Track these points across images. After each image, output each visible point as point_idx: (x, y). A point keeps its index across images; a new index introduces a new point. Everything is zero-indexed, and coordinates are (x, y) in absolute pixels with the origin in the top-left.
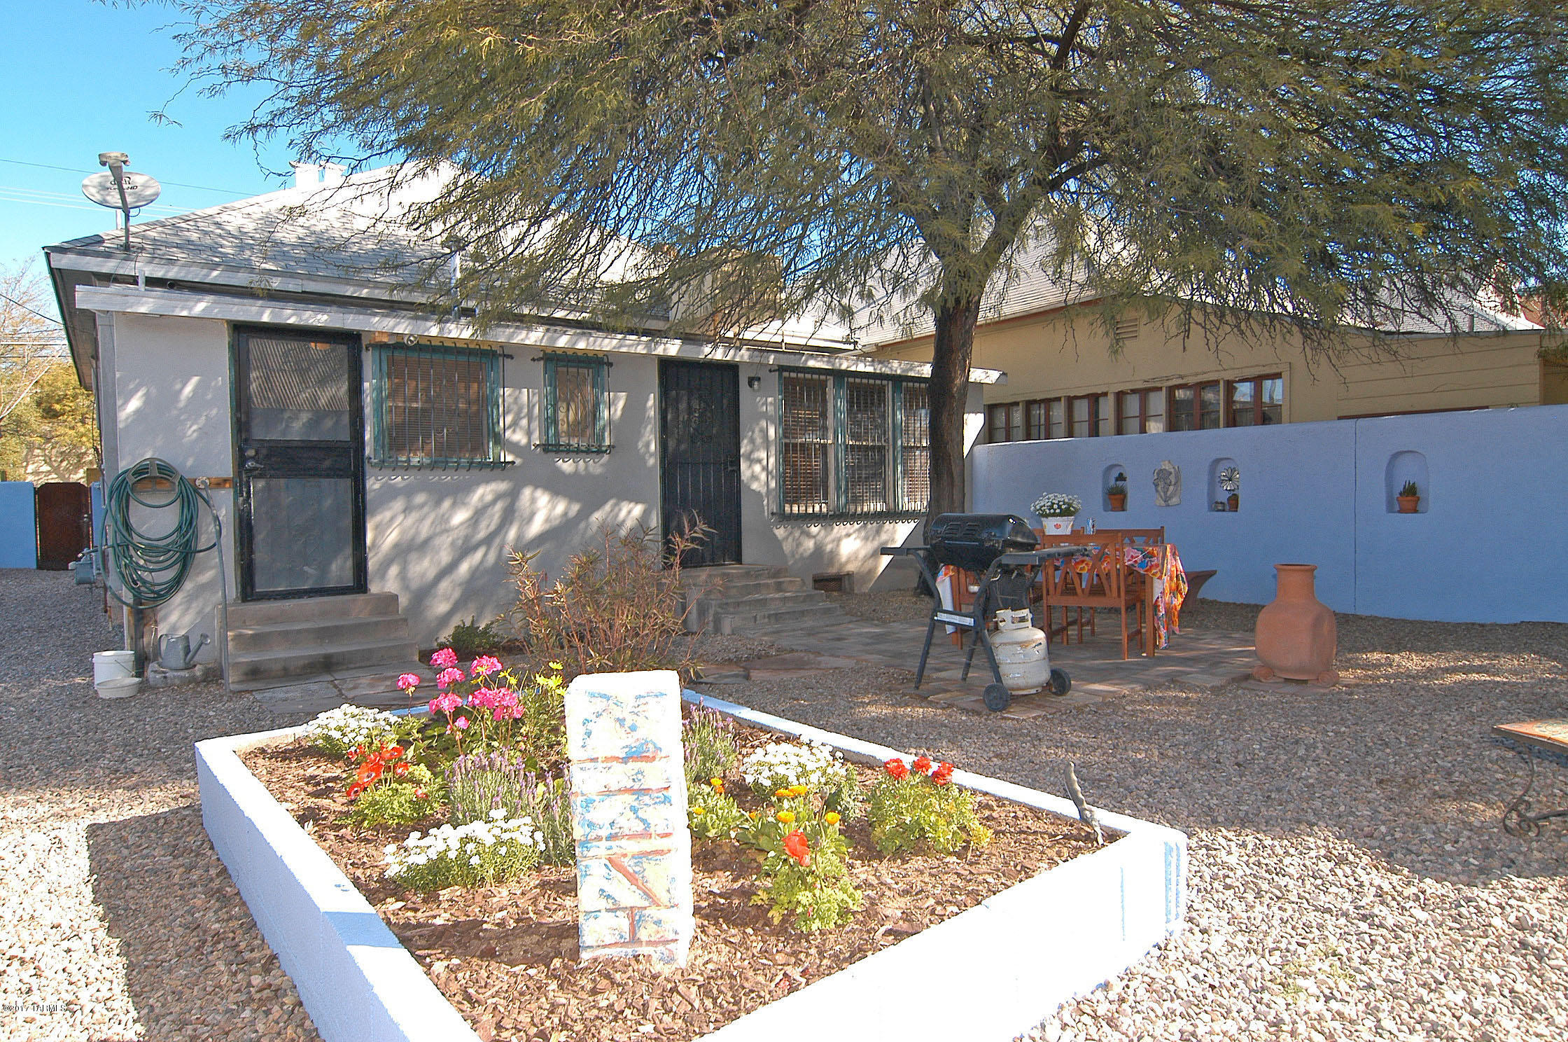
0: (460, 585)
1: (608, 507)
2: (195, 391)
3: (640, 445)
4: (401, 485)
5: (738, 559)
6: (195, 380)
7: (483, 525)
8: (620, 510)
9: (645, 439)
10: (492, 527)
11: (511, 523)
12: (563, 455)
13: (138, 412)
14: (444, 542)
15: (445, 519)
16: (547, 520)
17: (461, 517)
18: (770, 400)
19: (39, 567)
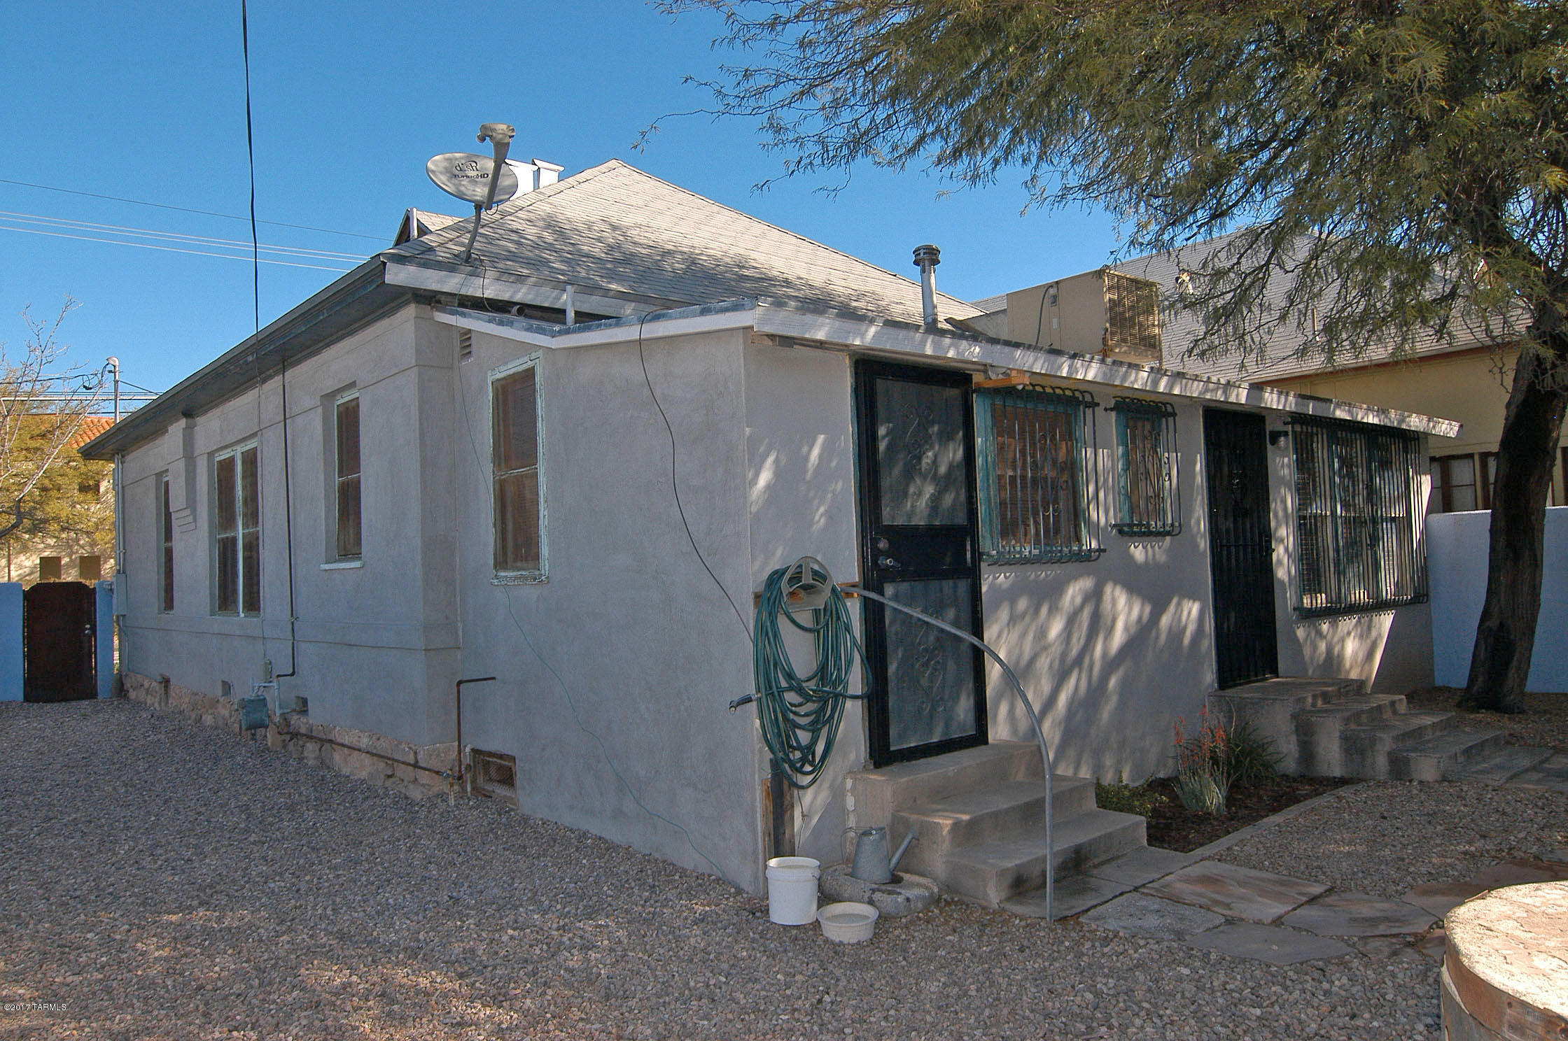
0: (1060, 723)
1: (1172, 608)
2: (821, 456)
3: (1193, 521)
4: (1005, 586)
5: (1275, 673)
6: (821, 438)
7: (1074, 639)
8: (1182, 611)
9: (1196, 515)
10: (1082, 641)
11: (1097, 635)
12: (1136, 538)
13: (768, 487)
14: (1043, 663)
15: (1042, 633)
16: (1126, 628)
17: (1056, 628)
18: (1286, 460)
19: (27, 698)
